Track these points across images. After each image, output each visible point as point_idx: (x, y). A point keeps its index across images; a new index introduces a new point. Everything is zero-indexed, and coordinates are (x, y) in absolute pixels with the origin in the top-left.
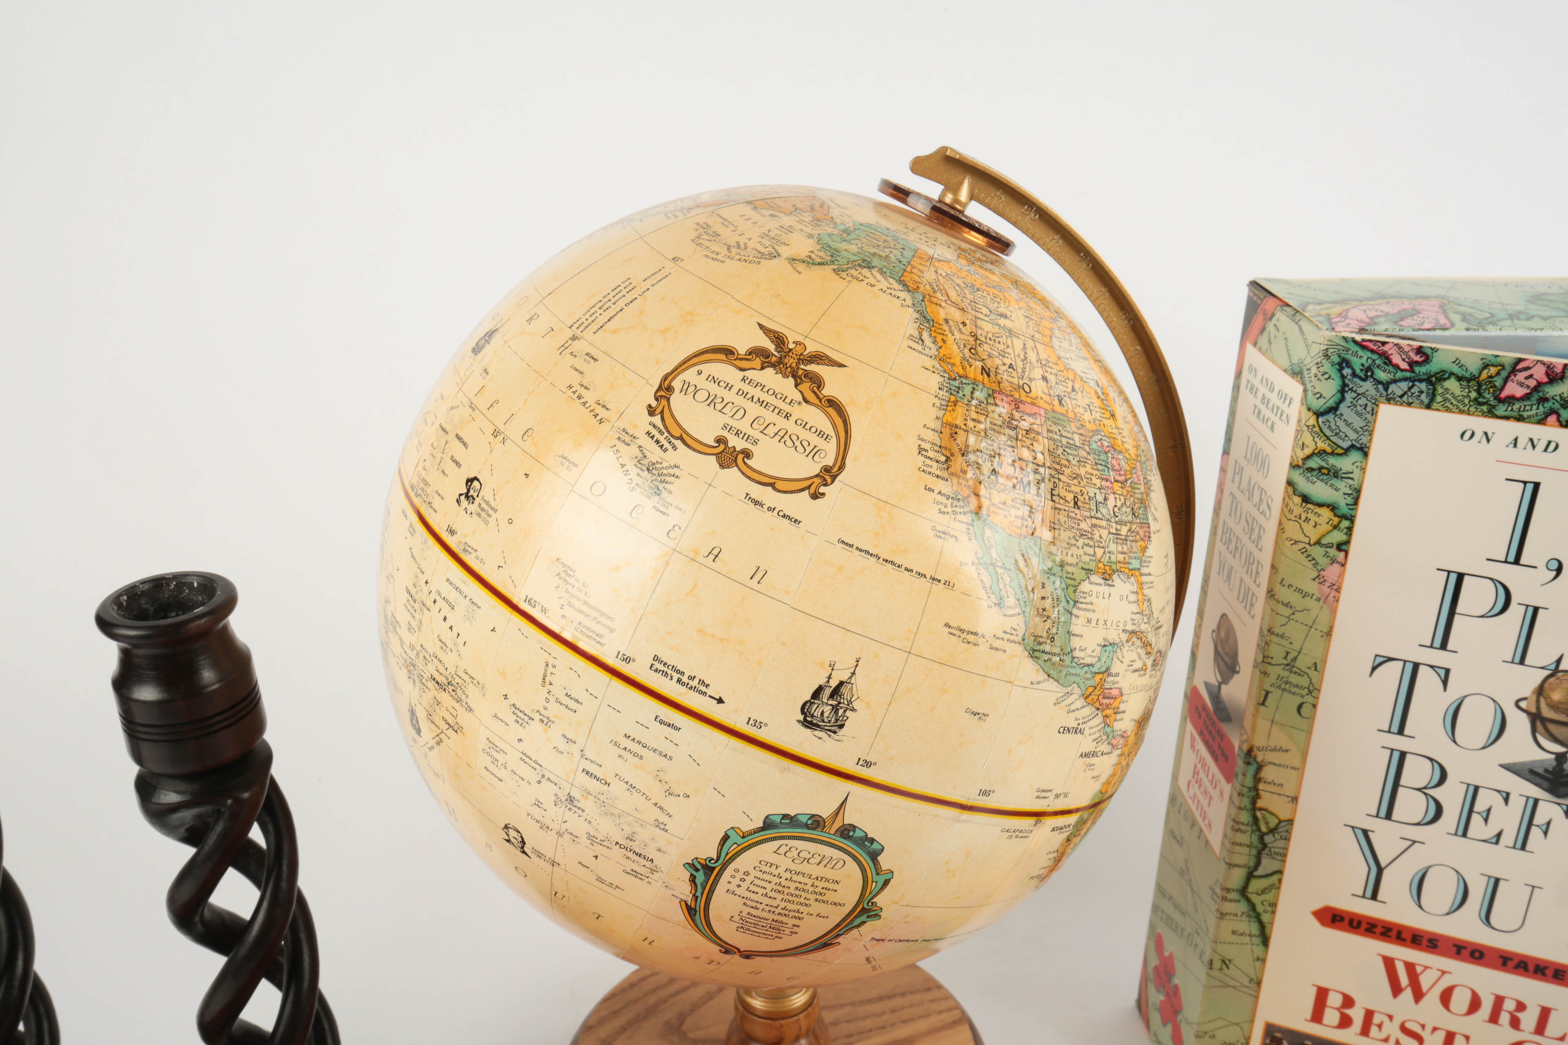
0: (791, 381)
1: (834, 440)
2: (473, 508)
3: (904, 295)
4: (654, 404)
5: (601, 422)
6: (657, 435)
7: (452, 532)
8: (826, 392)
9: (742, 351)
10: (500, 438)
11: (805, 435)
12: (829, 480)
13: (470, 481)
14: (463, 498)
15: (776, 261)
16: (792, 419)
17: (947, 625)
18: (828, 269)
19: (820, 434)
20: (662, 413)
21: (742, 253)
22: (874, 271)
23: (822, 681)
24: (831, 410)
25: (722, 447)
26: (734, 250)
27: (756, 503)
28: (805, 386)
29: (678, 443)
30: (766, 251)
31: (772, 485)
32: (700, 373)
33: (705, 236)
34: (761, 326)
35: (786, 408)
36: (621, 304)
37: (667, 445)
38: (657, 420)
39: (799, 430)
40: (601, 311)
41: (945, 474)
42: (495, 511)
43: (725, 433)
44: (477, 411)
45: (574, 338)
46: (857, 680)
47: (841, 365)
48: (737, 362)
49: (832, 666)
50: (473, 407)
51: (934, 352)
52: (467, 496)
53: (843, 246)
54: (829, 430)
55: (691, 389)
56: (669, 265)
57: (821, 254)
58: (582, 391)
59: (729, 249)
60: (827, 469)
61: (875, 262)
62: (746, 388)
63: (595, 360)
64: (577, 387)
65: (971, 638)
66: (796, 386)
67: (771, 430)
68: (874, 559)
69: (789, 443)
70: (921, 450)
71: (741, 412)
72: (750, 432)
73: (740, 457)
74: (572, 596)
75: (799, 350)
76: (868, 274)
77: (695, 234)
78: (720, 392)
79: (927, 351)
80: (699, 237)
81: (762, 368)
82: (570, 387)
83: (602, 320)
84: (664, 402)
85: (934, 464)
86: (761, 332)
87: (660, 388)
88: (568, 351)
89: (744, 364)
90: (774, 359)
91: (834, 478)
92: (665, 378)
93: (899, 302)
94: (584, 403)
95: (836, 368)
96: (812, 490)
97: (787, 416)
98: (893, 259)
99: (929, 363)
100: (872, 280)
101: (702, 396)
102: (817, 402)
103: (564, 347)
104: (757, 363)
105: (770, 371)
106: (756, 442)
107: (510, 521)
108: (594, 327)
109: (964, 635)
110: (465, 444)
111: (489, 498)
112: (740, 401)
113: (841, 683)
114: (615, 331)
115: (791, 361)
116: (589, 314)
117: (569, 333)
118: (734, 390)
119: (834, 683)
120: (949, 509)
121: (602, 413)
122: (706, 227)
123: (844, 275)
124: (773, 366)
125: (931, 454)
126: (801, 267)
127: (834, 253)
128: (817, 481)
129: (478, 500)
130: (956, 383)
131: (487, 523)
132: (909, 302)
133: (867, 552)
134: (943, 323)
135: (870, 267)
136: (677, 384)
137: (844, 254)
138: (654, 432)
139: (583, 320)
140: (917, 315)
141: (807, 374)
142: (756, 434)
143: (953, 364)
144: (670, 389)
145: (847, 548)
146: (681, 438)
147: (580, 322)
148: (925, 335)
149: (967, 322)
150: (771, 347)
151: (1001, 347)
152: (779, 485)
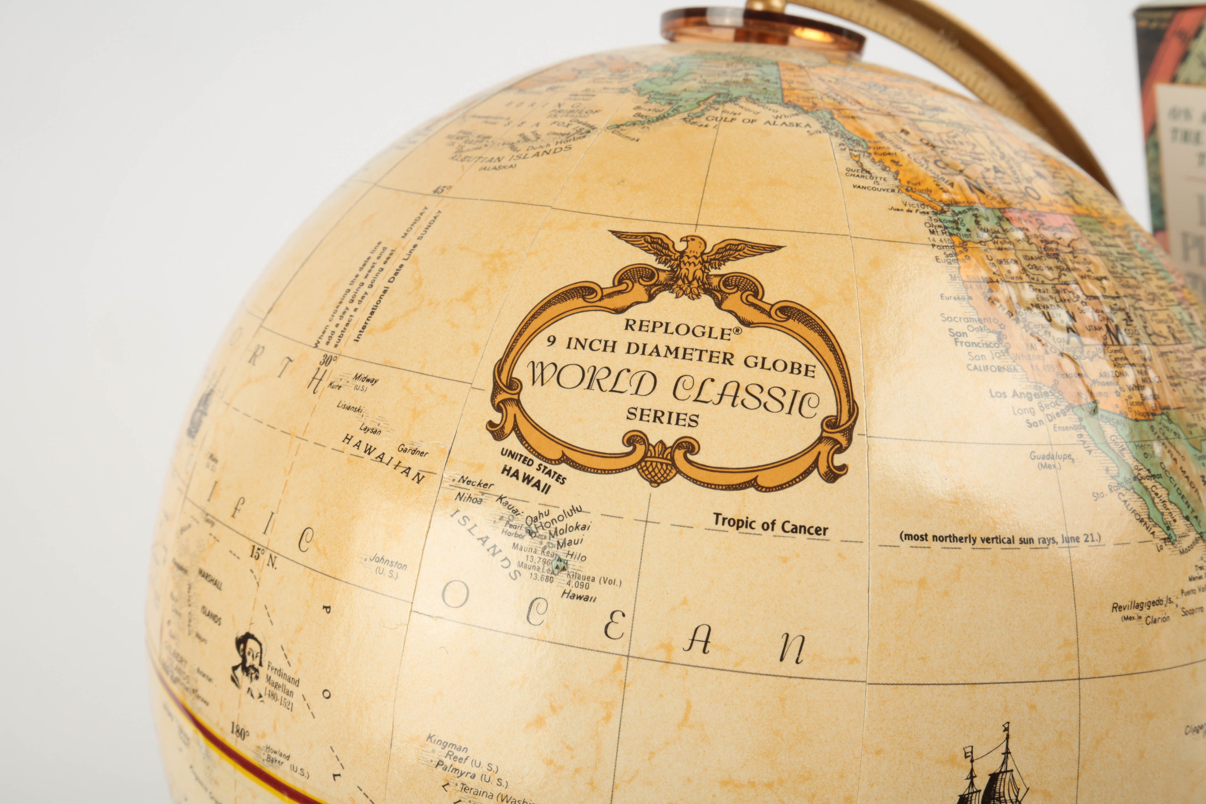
0: (706, 300)
1: (820, 370)
2: (260, 685)
3: (803, 119)
4: (497, 418)
5: (419, 478)
6: (523, 469)
7: (241, 733)
8: (771, 296)
9: (606, 282)
10: (265, 557)
11: (769, 379)
12: (843, 440)
13: (242, 641)
14: (239, 672)
15: (592, 138)
16: (738, 361)
17: (1117, 607)
18: (676, 121)
19: (794, 368)
20: (516, 428)
21: (535, 145)
22: (743, 102)
23: (963, 788)
24: (791, 324)
25: (641, 450)
26: (523, 147)
27: (738, 524)
28: (734, 301)
29: (563, 469)
30: (570, 130)
31: (753, 483)
32: (552, 341)
33: (468, 146)
34: (618, 234)
35: (720, 346)
36: (381, 283)
37: (545, 479)
38: (512, 443)
39: (756, 375)
40: (355, 305)
41: (1008, 362)
42: (297, 683)
43: (636, 425)
44: (217, 523)
45: (327, 360)
46: (1017, 761)
47: (773, 249)
48: (606, 302)
49: (969, 756)
50: (210, 521)
51: (892, 182)
52: (246, 669)
53: (677, 87)
54: (806, 357)
55: (549, 371)
56: (433, 203)
57: (653, 105)
58: (369, 439)
59: (513, 147)
60: (831, 423)
61: (735, 92)
62: (639, 337)
63: (373, 381)
64: (359, 435)
65: (1155, 612)
66: (719, 305)
67: (711, 392)
68: (967, 546)
69: (751, 402)
70: (956, 336)
71: (648, 381)
72: (677, 407)
73: (679, 455)
74: (477, 793)
75: (695, 247)
76: (737, 109)
77: (452, 150)
78: (600, 359)
79: (882, 185)
80: (460, 150)
81: (651, 297)
82: (348, 439)
83: (361, 317)
84: (512, 409)
85: (985, 351)
86: (622, 243)
87: (496, 389)
88: (325, 383)
89: (618, 301)
90: (663, 277)
91: (849, 432)
92: (499, 368)
93: (803, 131)
94: (381, 458)
95: (767, 256)
96: (823, 466)
97: (727, 359)
98: (757, 80)
99: (897, 199)
100: (750, 116)
101: (571, 376)
102: (764, 318)
103: (316, 379)
104: (639, 291)
105: (665, 297)
106: (694, 421)
107: (327, 694)
108: (353, 332)
109: (1145, 613)
110: (216, 583)
111: (280, 663)
112: (637, 362)
113: (994, 778)
114: (387, 327)
115: (691, 270)
116: (337, 316)
117: (318, 356)
118: (621, 348)
119: (981, 783)
120: (1040, 415)
121: (416, 463)
122: (464, 136)
123: (703, 120)
124: (667, 286)
125: (973, 337)
126: (635, 132)
127: (672, 99)
128: (824, 448)
129: (263, 672)
130: (948, 216)
131: (289, 707)
132: (816, 126)
133: (953, 538)
134: (878, 138)
135: (734, 100)
136: (522, 372)
137: (685, 95)
138: (516, 465)
139: (332, 328)
140: (837, 141)
141: (727, 280)
142: (690, 408)
143: (928, 191)
144: (514, 385)
145: (919, 543)
146: (564, 459)
147: (328, 333)
148: (867, 163)
149: (907, 128)
150: (650, 260)
151: (969, 148)
152: (764, 479)
